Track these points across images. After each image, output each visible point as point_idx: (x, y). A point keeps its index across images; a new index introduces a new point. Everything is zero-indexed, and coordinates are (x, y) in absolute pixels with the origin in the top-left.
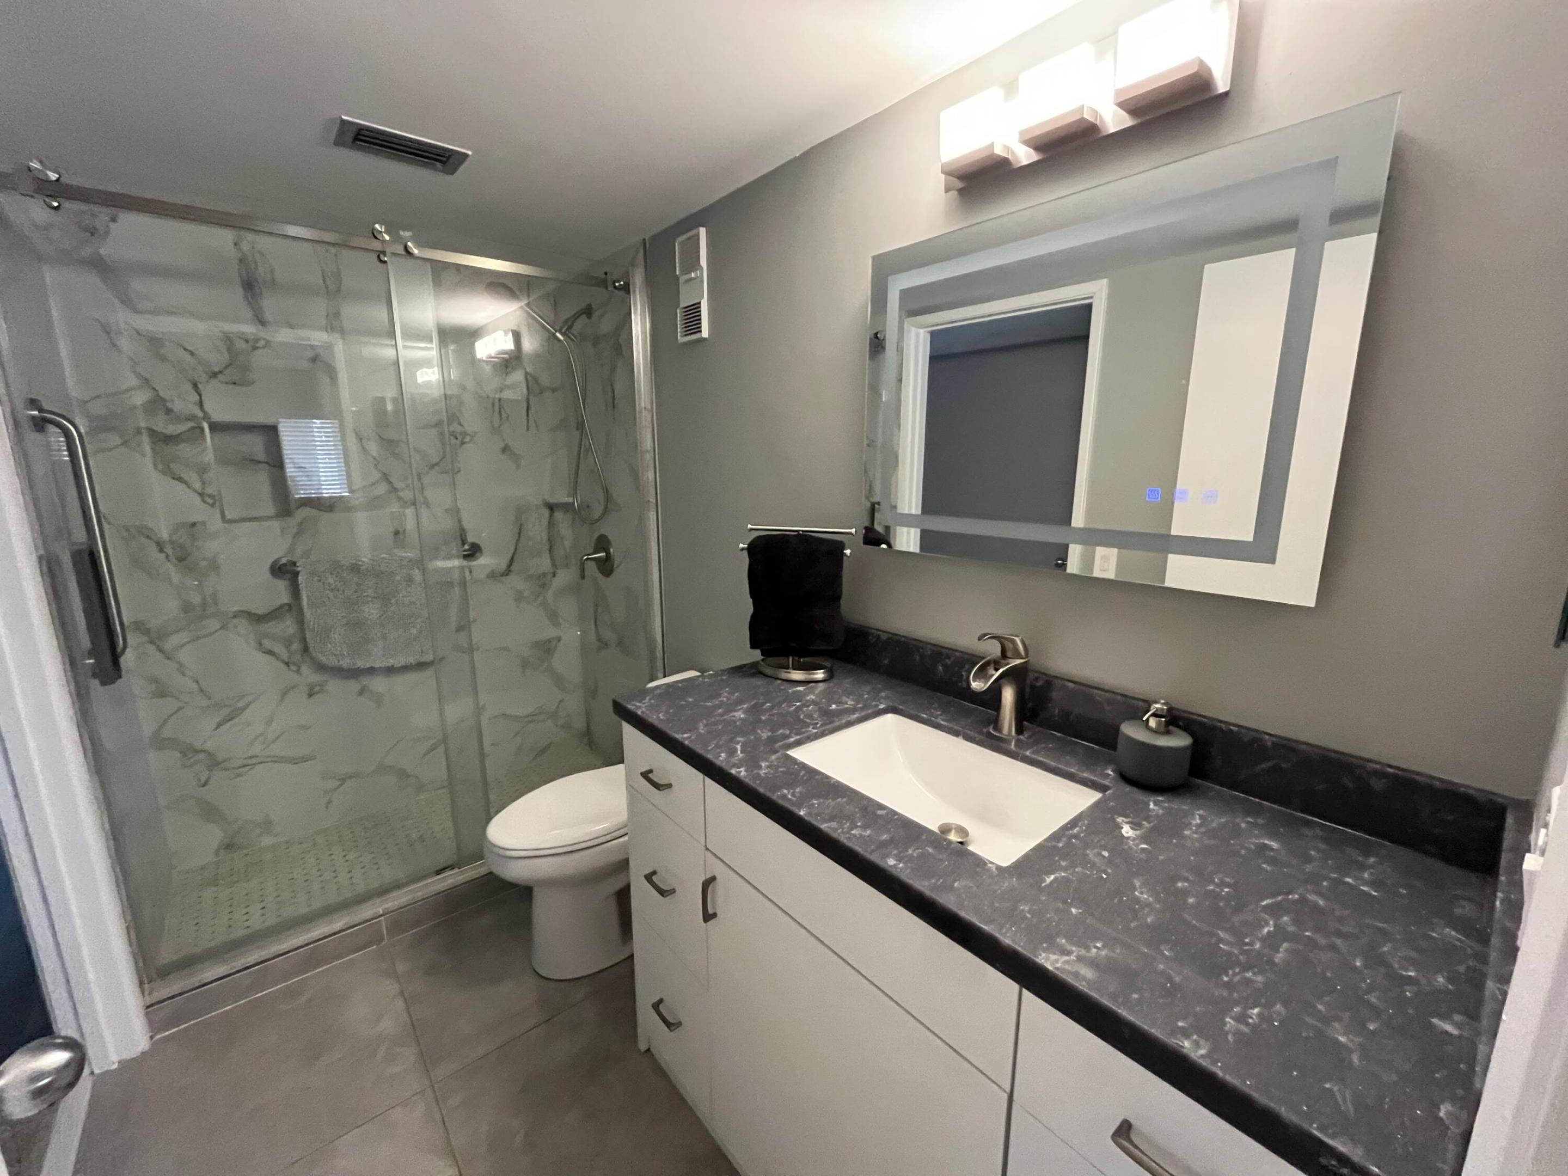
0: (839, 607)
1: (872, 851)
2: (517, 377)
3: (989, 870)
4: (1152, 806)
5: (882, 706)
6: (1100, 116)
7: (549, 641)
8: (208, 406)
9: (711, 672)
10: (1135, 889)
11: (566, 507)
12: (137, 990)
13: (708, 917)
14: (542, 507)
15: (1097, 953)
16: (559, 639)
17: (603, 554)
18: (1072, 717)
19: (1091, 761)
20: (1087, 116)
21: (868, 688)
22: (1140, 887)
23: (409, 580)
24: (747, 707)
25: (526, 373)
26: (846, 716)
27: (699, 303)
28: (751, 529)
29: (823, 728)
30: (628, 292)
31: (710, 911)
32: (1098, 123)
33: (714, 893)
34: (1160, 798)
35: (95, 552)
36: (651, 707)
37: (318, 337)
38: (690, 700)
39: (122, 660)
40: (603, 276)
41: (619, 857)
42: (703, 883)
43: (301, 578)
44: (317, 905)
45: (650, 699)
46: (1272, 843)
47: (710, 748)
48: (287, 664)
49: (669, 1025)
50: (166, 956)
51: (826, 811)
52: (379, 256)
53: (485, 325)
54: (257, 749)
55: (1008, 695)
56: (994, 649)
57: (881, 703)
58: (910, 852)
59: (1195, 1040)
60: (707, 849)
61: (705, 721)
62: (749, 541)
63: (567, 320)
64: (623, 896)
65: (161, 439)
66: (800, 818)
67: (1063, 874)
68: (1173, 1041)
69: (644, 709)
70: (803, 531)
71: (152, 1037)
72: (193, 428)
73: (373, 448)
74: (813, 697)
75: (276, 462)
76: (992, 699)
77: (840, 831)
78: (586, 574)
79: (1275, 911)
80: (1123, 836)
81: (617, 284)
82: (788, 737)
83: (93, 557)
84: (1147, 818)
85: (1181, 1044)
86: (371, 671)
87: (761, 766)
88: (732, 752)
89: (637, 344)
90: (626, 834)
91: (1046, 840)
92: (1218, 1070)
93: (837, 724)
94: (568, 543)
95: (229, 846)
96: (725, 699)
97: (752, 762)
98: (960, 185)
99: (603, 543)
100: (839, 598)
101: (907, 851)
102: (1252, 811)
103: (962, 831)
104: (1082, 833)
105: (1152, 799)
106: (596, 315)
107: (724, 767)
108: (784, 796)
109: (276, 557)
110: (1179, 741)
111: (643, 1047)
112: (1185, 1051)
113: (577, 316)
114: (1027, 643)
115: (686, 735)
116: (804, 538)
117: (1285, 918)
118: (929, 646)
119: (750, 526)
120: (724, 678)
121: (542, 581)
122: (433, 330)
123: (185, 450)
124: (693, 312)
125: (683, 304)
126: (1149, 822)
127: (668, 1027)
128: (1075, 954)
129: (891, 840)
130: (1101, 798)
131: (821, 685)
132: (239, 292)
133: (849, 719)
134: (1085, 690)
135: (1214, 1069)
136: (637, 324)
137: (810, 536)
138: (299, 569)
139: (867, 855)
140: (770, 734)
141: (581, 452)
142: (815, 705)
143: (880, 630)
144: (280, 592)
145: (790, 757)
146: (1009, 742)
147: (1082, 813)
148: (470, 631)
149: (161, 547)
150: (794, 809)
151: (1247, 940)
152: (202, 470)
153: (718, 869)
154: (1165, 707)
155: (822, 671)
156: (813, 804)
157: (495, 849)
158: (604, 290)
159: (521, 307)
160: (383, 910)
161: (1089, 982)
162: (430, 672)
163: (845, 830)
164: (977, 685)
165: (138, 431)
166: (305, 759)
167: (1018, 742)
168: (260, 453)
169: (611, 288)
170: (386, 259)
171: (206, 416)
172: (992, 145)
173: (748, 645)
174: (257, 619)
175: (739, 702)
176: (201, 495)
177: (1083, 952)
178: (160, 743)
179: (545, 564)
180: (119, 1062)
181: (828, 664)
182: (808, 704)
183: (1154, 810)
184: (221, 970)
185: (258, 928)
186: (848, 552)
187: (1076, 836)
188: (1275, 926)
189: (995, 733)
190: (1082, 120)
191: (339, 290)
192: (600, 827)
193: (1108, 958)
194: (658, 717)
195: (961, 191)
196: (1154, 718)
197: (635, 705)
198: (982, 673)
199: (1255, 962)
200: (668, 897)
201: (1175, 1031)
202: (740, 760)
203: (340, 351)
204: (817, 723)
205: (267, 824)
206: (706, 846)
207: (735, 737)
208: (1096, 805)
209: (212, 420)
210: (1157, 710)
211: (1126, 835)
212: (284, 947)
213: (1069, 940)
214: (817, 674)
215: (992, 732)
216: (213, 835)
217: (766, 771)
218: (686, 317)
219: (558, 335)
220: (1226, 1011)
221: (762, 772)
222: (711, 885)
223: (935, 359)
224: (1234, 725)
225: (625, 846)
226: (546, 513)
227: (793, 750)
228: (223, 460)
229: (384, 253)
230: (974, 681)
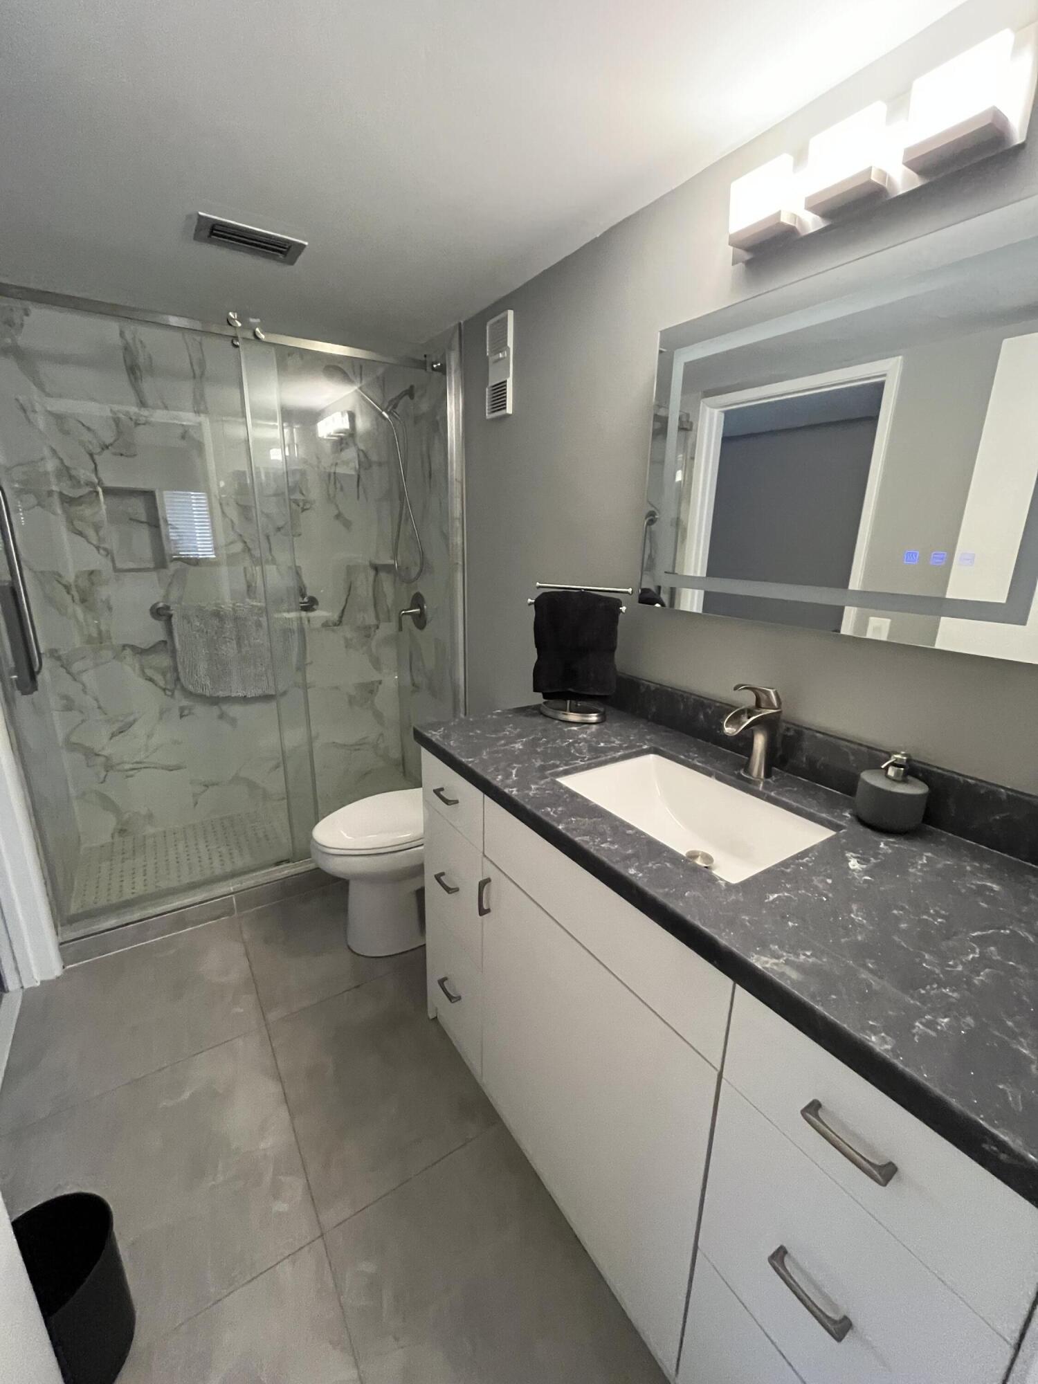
0: (613, 655)
1: (617, 862)
2: (350, 454)
3: (719, 885)
4: (882, 845)
5: (645, 747)
6: (889, 178)
7: (373, 683)
8: (101, 475)
9: (499, 711)
10: (851, 911)
11: (389, 568)
12: (54, 932)
13: (483, 912)
14: (369, 568)
15: (804, 959)
16: (380, 682)
17: (418, 610)
18: (818, 765)
19: (832, 804)
20: (874, 178)
21: (636, 731)
22: (857, 911)
23: (259, 625)
24: (526, 741)
25: (359, 450)
26: (612, 753)
27: (505, 382)
28: (540, 587)
29: (590, 762)
30: (444, 373)
31: (485, 907)
32: (886, 186)
33: (488, 893)
34: (891, 840)
35: (16, 589)
36: (446, 737)
37: (188, 418)
38: (479, 732)
39: (39, 677)
40: (424, 359)
41: (415, 862)
42: (480, 883)
43: (173, 620)
44: (186, 880)
45: (444, 730)
46: (994, 886)
47: (490, 771)
48: (164, 690)
49: (450, 997)
50: (74, 908)
51: (583, 827)
52: (232, 342)
53: (325, 408)
54: (141, 756)
55: (760, 741)
56: (748, 699)
57: (645, 744)
58: (650, 865)
59: (883, 1037)
60: (485, 856)
61: (488, 750)
62: (536, 597)
63: (392, 401)
64: (420, 894)
65: (67, 501)
66: (558, 831)
67: (786, 894)
68: (860, 1035)
69: (438, 737)
70: (585, 589)
71: (64, 967)
72: (91, 492)
73: (233, 513)
74: (585, 736)
75: (154, 523)
76: (743, 744)
77: (591, 843)
78: (403, 627)
79: (981, 941)
80: (848, 867)
81: (435, 366)
82: (558, 766)
83: (14, 593)
84: (876, 856)
85: (868, 1038)
86: (228, 699)
87: (531, 788)
88: (508, 775)
89: (451, 420)
90: (422, 845)
91: (776, 865)
92: (899, 1063)
93: (603, 758)
94: (390, 601)
95: (122, 831)
96: (508, 733)
97: (523, 784)
98: (747, 256)
99: (418, 600)
100: (613, 650)
101: (648, 864)
102: (977, 856)
103: (708, 858)
104: (811, 862)
105: (884, 840)
106: (417, 395)
107: (500, 787)
108: (548, 814)
109: (155, 602)
110: (916, 789)
111: (431, 1016)
112: (871, 1044)
113: (400, 397)
114: (779, 694)
115: (470, 760)
116: (584, 595)
117: (992, 948)
118: (693, 697)
119: (538, 584)
120: (510, 716)
121: (367, 632)
122: (277, 410)
123: (87, 511)
124: (500, 389)
125: (492, 383)
126: (876, 858)
127: (450, 1000)
128: (785, 958)
129: (633, 855)
130: (835, 835)
131: (594, 726)
132: (125, 376)
133: (614, 755)
134: (832, 743)
135: (895, 1061)
136: (451, 404)
137: (592, 594)
138: (172, 612)
139: (612, 865)
140: (542, 763)
141: (401, 519)
142: (586, 742)
143: (649, 682)
144: (157, 631)
145: (558, 782)
146: (757, 784)
147: (815, 845)
148: (305, 672)
149: (67, 588)
150: (555, 824)
151: (951, 963)
152: (97, 528)
153: (492, 873)
154: (905, 758)
155: (596, 714)
156: (572, 821)
157: (320, 847)
158: (423, 371)
159: (356, 391)
160: (234, 889)
161: (793, 982)
162: (274, 704)
163: (596, 843)
164: (729, 730)
165: (50, 493)
166: (178, 768)
167: (766, 785)
168: (142, 515)
169: (429, 369)
170: (238, 343)
171: (100, 483)
172: (779, 214)
173: (532, 690)
174: (140, 652)
175: (520, 736)
176: (98, 548)
177: (792, 958)
178: (72, 746)
179: (370, 619)
180: (42, 982)
181: (602, 709)
182: (579, 741)
183: (883, 849)
184: (112, 922)
185: (141, 893)
186: (623, 609)
187: (802, 865)
188: (980, 953)
189: (745, 776)
190: (870, 183)
191: (202, 374)
192: (406, 836)
193: (814, 964)
194: (449, 744)
195: (748, 263)
196: (894, 767)
197: (431, 733)
198: (736, 719)
199: (953, 981)
200: (453, 894)
201: (865, 1028)
202: (514, 782)
203: (207, 429)
204: (585, 757)
205: (150, 817)
206: (483, 853)
207: (512, 764)
208: (829, 840)
209: (106, 485)
210: (896, 760)
211: (851, 867)
212: (159, 910)
213: (782, 947)
214: (591, 717)
215: (743, 774)
216: (111, 822)
217: (535, 792)
218: (494, 395)
219: (384, 413)
220: (920, 1016)
221: (531, 793)
222: (486, 887)
223: (728, 440)
224: (972, 778)
225: (421, 854)
226: (372, 573)
227: (561, 778)
228: (114, 518)
229: (236, 338)
230: (727, 726)
